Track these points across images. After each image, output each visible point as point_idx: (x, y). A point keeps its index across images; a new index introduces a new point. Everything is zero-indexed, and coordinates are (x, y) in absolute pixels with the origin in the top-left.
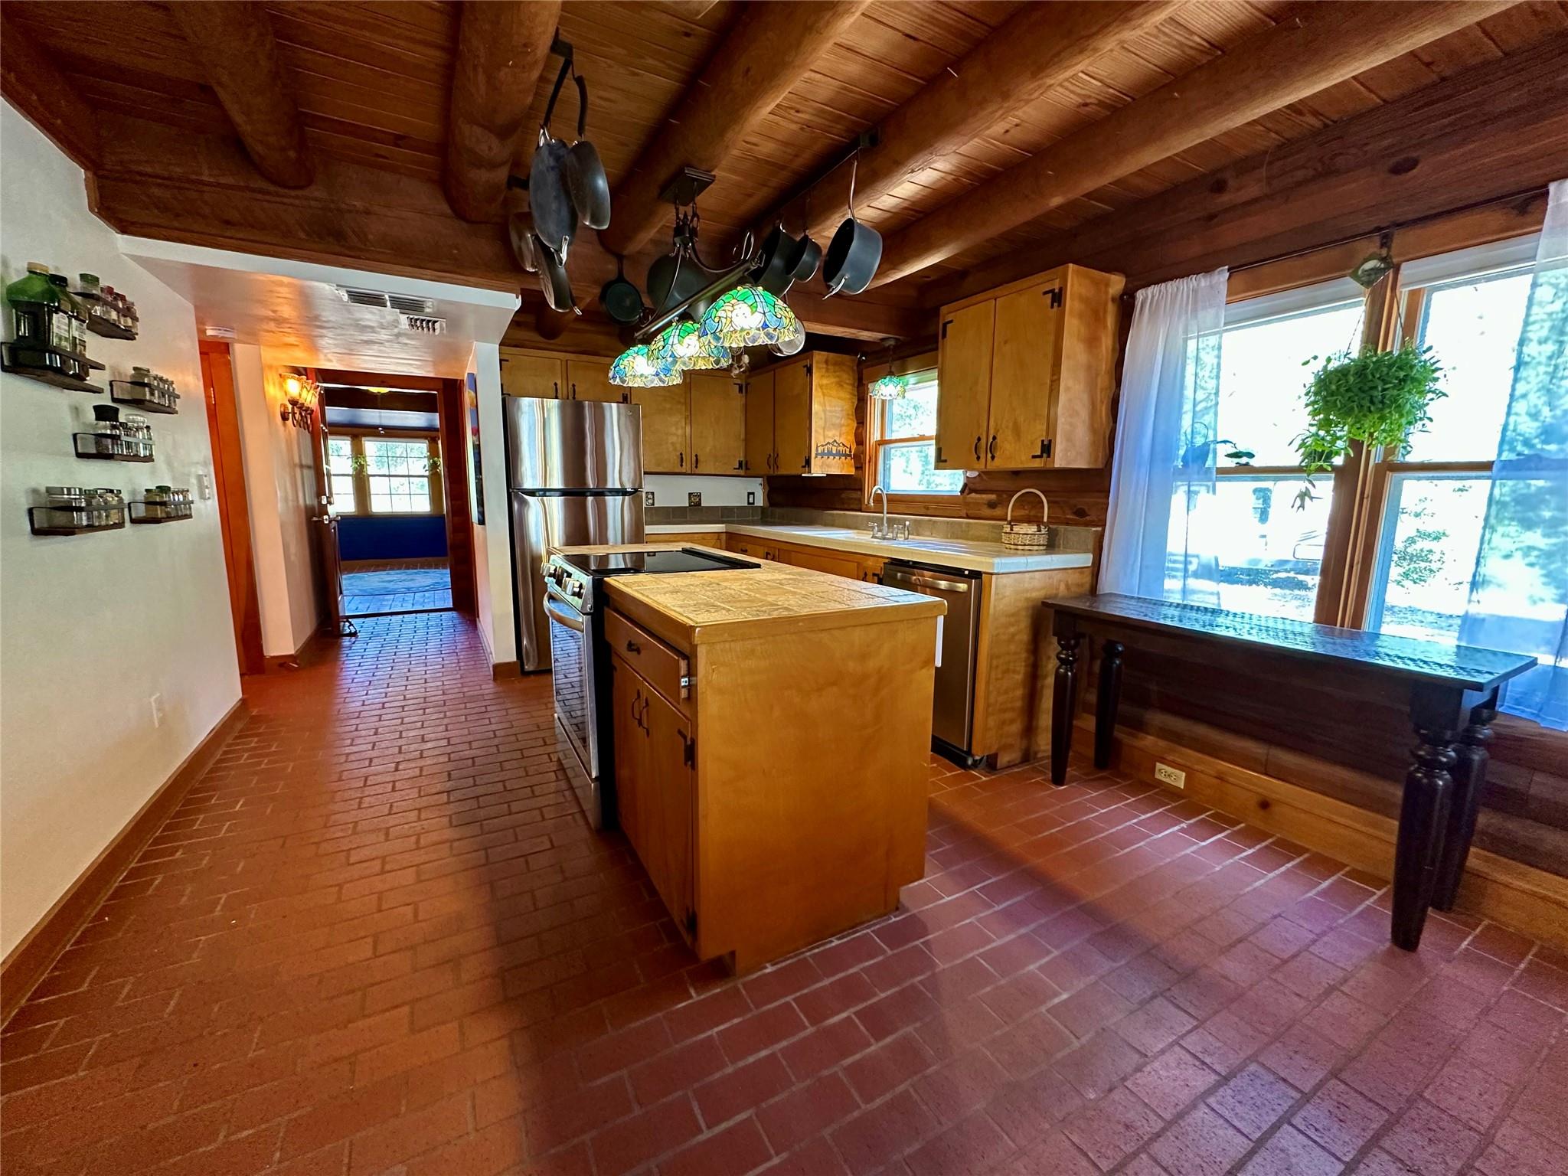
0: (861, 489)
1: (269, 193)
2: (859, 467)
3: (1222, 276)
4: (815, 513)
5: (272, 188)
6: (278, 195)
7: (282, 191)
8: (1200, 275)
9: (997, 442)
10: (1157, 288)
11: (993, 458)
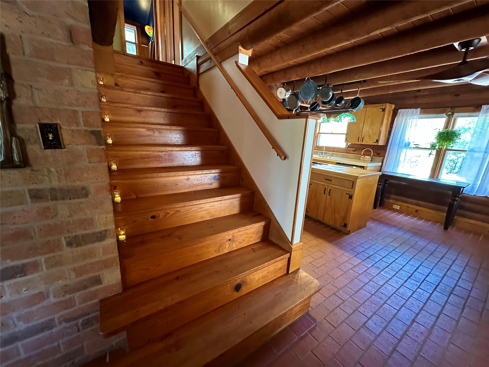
3: (419, 110)
9: (364, 138)
10: (404, 110)
11: (362, 142)
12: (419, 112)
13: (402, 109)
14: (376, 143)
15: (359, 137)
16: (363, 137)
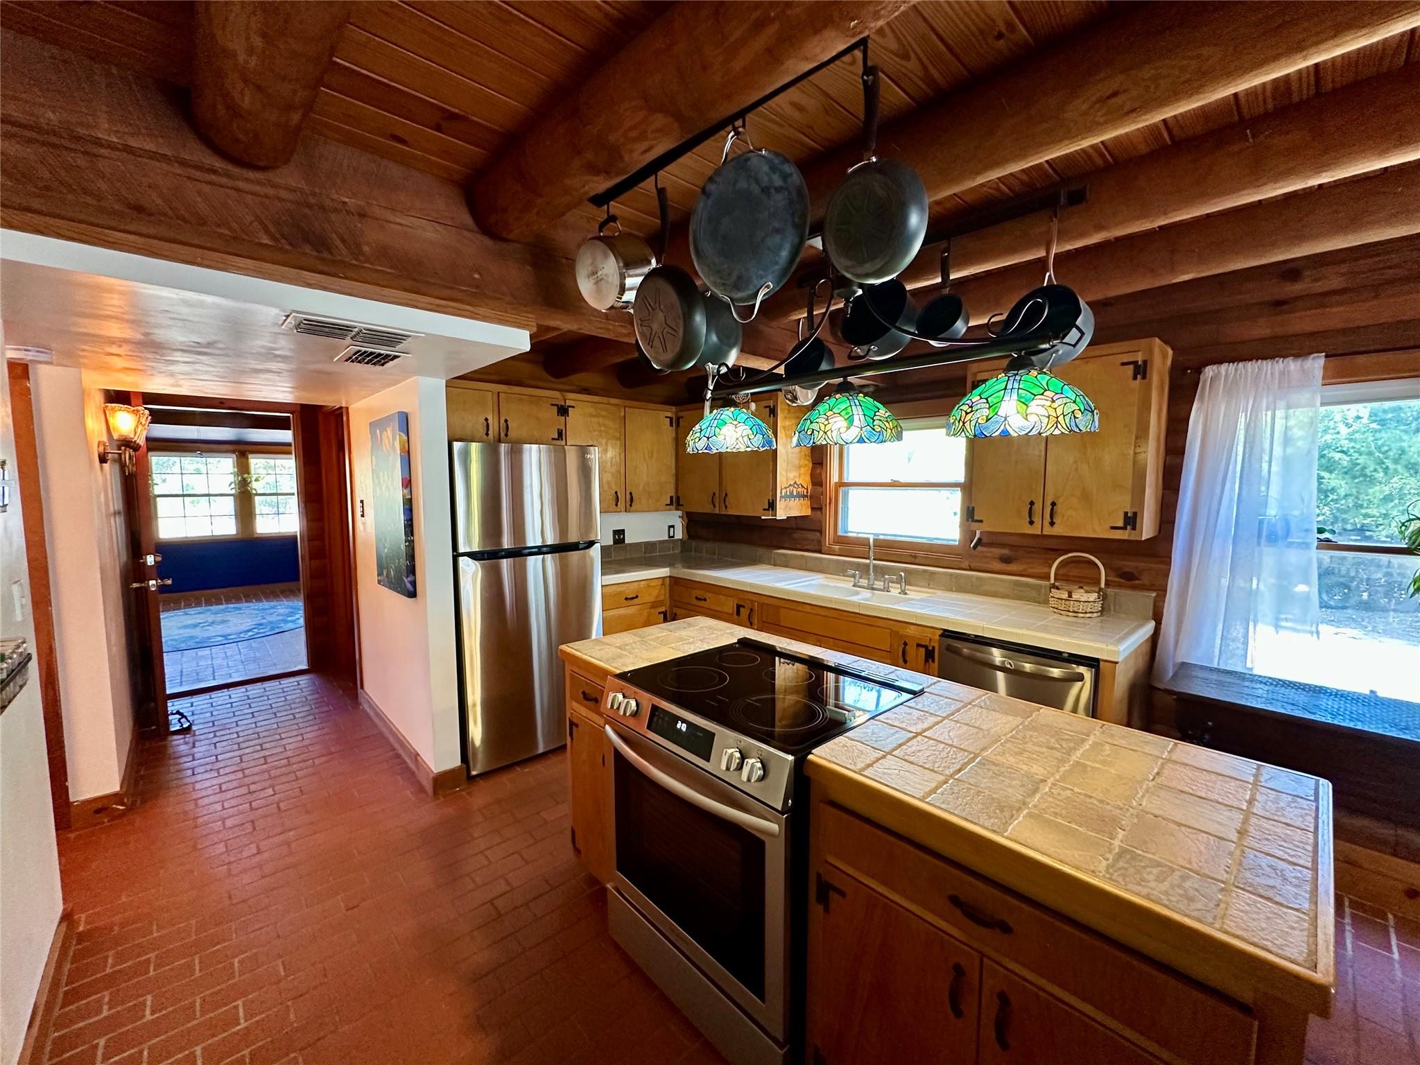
0: (821, 531)
1: (213, 171)
2: (818, 507)
3: (1316, 364)
4: (760, 551)
5: (218, 164)
6: (228, 175)
7: (236, 170)
8: (1287, 359)
9: (1058, 508)
10: (1232, 367)
11: (1052, 524)
12: (1319, 373)
13: (1221, 363)
14: (1124, 528)
15: (1032, 503)
16: (1053, 504)
